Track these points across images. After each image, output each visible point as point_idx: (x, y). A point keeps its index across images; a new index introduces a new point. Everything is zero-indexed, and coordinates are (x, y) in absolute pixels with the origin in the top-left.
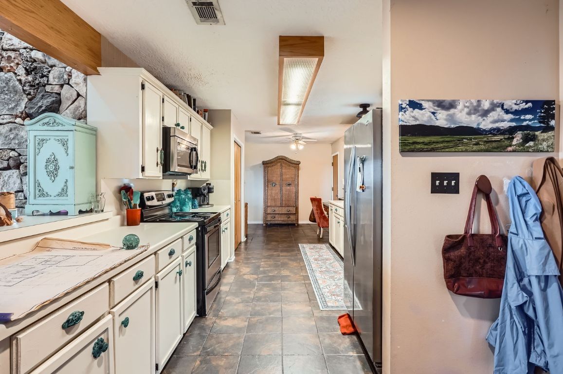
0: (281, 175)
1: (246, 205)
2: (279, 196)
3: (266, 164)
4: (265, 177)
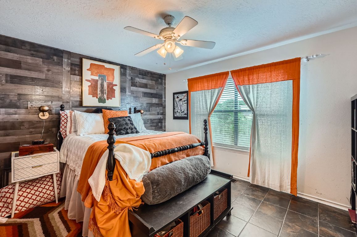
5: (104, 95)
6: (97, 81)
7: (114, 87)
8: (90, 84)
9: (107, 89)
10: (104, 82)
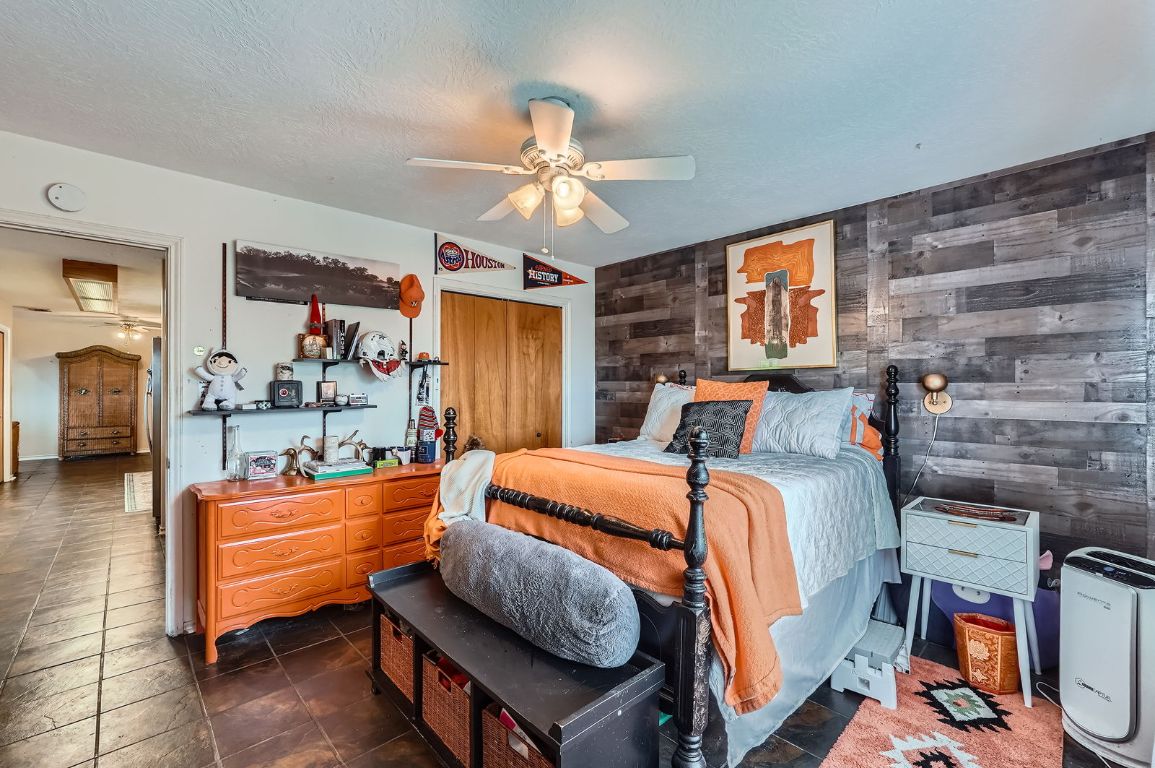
0: (101, 376)
1: (16, 426)
2: (96, 410)
3: (65, 359)
4: (61, 379)
5: (781, 334)
6: (763, 294)
7: (814, 302)
8: (743, 308)
9: (791, 311)
10: (783, 291)
